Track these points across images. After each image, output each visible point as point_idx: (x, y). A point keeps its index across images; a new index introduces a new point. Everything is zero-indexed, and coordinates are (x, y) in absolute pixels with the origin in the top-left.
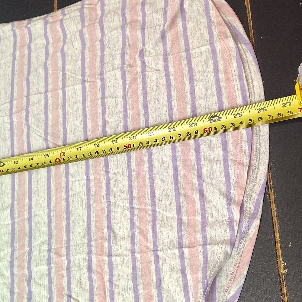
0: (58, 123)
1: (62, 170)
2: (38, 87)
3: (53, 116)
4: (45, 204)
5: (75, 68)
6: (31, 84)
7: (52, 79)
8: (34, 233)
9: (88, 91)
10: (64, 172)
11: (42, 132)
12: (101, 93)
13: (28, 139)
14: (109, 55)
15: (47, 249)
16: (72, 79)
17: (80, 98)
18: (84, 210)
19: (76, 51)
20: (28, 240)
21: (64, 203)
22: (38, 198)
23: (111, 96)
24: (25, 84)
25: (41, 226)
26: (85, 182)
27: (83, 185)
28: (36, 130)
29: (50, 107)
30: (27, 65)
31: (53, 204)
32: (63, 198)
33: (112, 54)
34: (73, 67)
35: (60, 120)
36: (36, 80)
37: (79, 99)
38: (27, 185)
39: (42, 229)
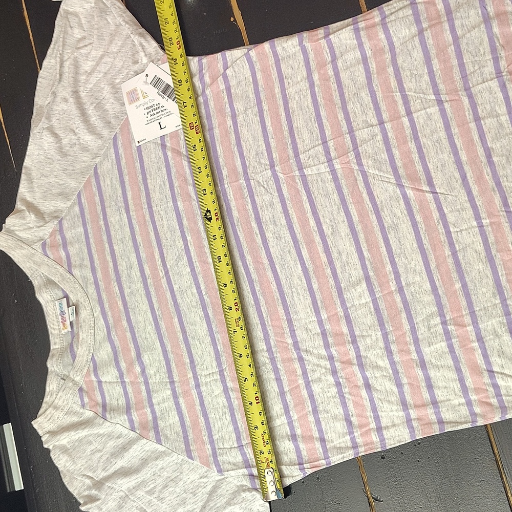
0: (412, 161)
1: (436, 221)
2: (364, 118)
3: (401, 154)
4: (421, 266)
5: (420, 86)
6: (351, 115)
7: (386, 105)
8: (413, 307)
9: (450, 113)
10: (439, 223)
11: (390, 177)
12: (471, 113)
13: (367, 190)
14: (472, 62)
15: (440, 321)
16: (420, 101)
17: (440, 124)
18: (485, 264)
19: (415, 63)
20: (405, 316)
21: (450, 261)
22: (406, 262)
23: (490, 115)
24: (341, 116)
25: (421, 295)
26: (477, 230)
27: (474, 234)
28: (377, 175)
29: (393, 142)
30: (337, 90)
31: (433, 266)
32: (447, 255)
33: (476, 61)
34: (417, 85)
35: (413, 157)
36: (359, 109)
37: (438, 126)
38: (383, 249)
39: (425, 299)
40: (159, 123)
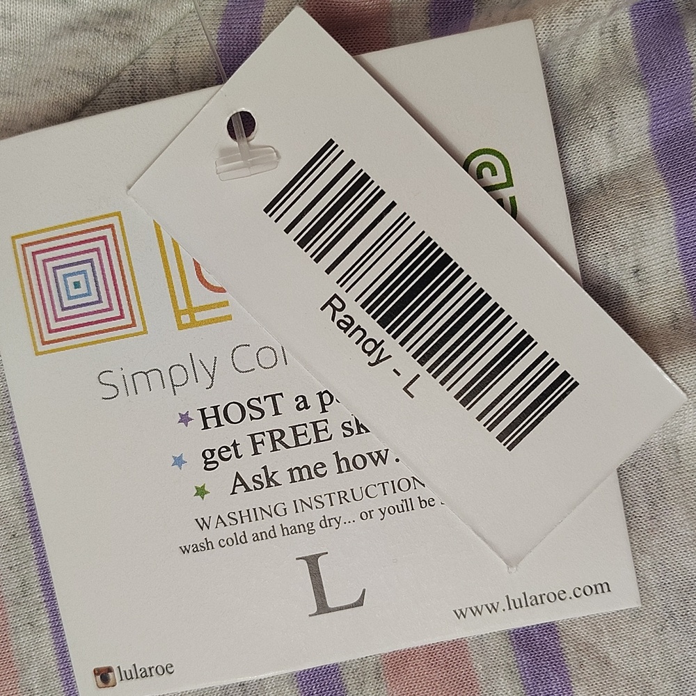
40: (312, 561)
